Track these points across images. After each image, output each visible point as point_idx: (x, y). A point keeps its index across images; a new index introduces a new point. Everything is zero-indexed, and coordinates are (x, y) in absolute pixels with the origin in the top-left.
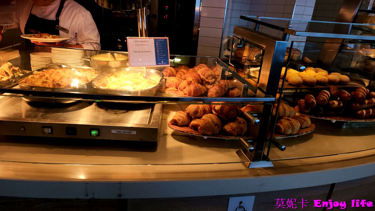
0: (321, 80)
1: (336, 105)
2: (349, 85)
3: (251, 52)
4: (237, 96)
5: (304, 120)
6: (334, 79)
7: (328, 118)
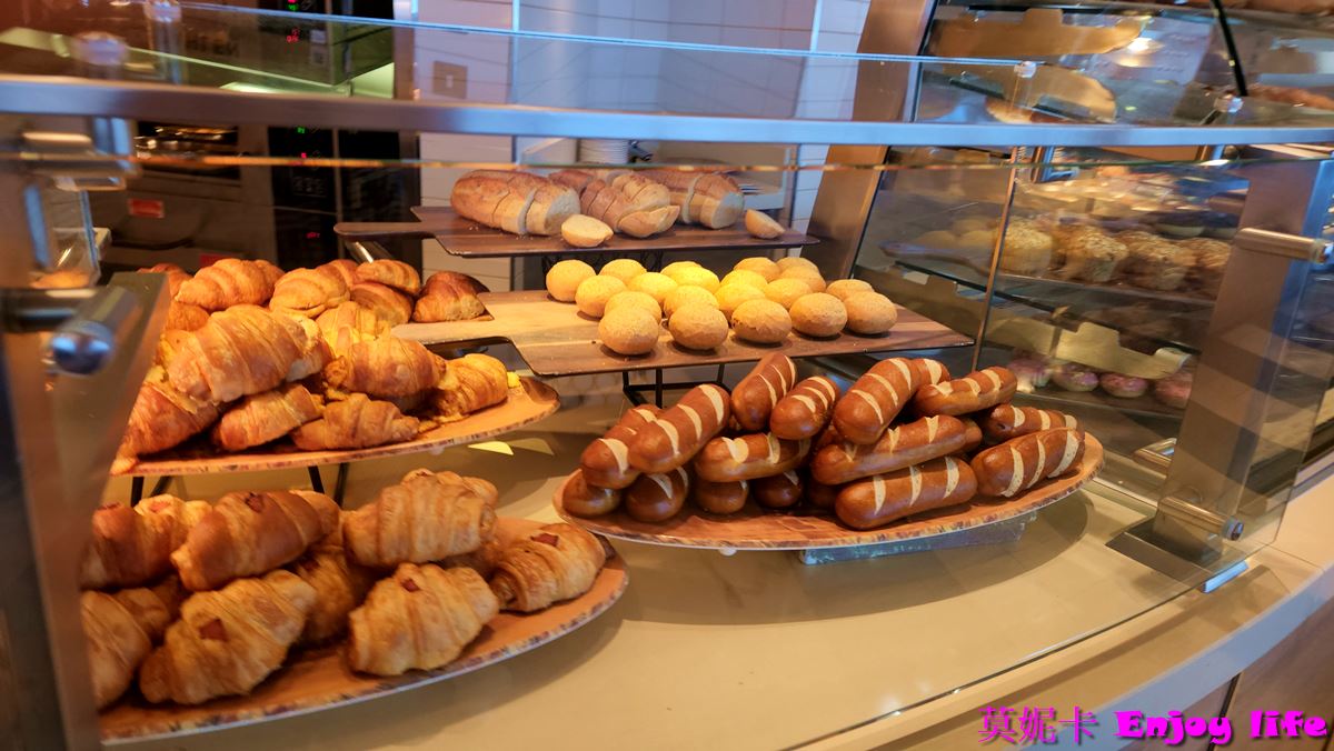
0: (753, 321)
1: (739, 465)
2: (898, 334)
3: (505, 193)
4: (261, 441)
5: (547, 562)
6: (820, 313)
7: (684, 539)
